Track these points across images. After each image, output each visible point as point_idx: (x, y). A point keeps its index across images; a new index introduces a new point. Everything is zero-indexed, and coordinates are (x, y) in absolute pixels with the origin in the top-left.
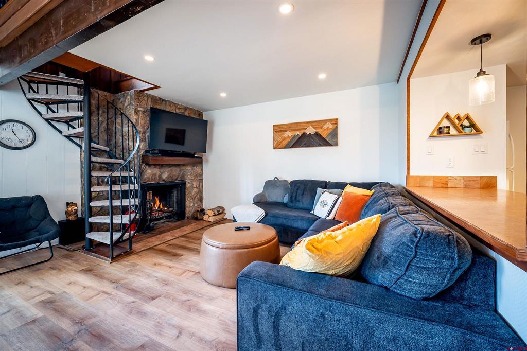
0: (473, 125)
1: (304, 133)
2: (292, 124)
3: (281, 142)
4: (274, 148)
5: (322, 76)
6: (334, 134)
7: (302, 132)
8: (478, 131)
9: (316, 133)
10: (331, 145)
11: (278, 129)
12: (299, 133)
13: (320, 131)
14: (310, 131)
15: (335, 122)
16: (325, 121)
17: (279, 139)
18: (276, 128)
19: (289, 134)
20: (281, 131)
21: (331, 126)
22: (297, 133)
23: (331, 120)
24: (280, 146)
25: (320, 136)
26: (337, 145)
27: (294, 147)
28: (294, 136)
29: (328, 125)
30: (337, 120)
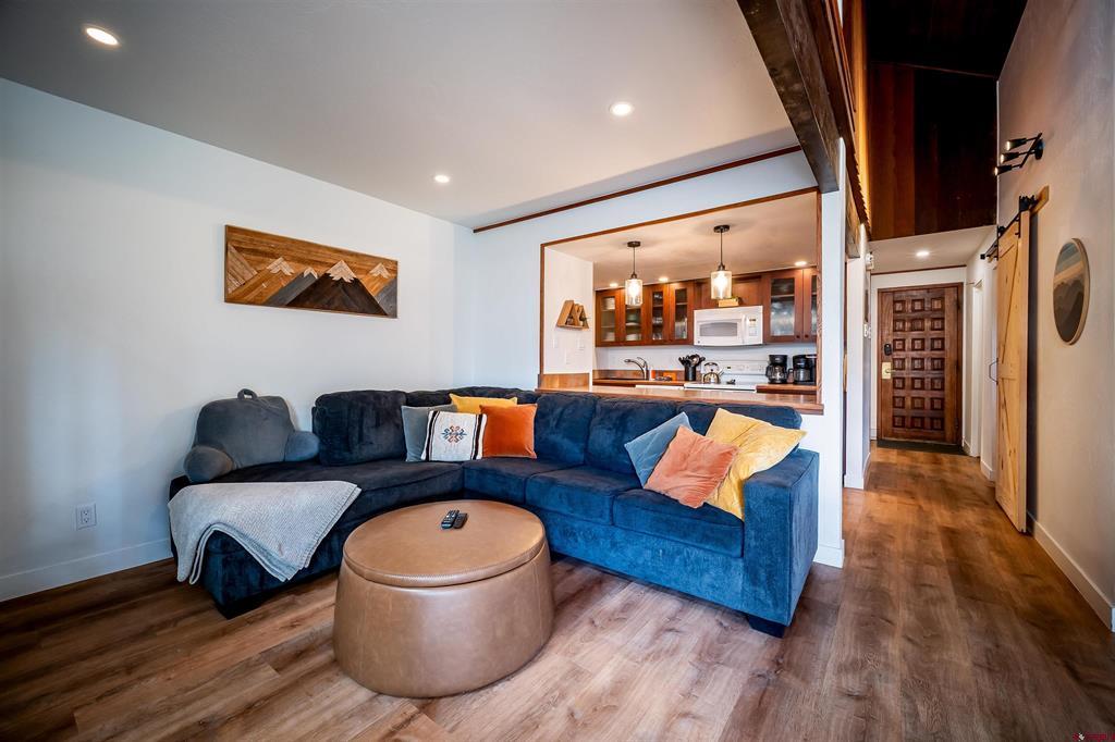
0: (583, 319)
1: (326, 276)
2: (293, 241)
3: (256, 286)
4: (230, 299)
6: (391, 289)
7: (322, 270)
8: (585, 326)
9: (356, 281)
10: (385, 314)
11: (243, 245)
12: (313, 272)
13: (364, 280)
14: (343, 272)
15: (392, 266)
16: (376, 260)
17: (250, 274)
18: (236, 237)
19: (282, 267)
20: (255, 252)
21: (386, 274)
22: (308, 270)
23: (385, 261)
24: (250, 297)
25: (363, 290)
26: (394, 315)
27: (297, 303)
28: (300, 278)
29: (379, 270)
30: (396, 263)
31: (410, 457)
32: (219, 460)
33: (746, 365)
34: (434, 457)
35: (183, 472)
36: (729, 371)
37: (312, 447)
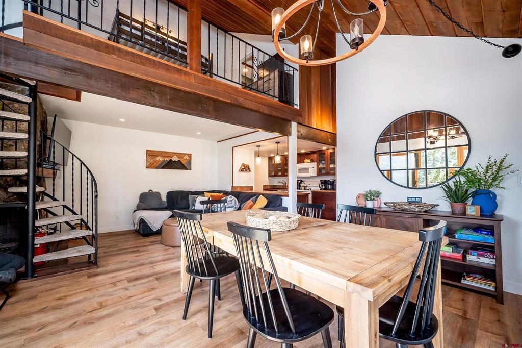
0: (249, 169)
1: (171, 160)
2: (162, 152)
3: (153, 164)
4: (147, 168)
5: (199, 133)
6: (189, 162)
7: (170, 159)
8: (250, 171)
9: (179, 161)
10: (187, 169)
11: (151, 154)
12: (168, 159)
13: (181, 160)
14: (175, 159)
15: (190, 156)
16: (185, 154)
17: (152, 161)
18: (149, 152)
19: (160, 159)
20: (153, 155)
21: (188, 158)
22: (166, 159)
23: (187, 154)
24: (152, 166)
25: (181, 163)
26: (191, 170)
27: (163, 168)
28: (164, 161)
29: (186, 157)
30: (191, 154)
31: (190, 208)
32: (143, 206)
33: (315, 183)
34: (195, 209)
35: (136, 209)
36: (309, 186)
37: (166, 205)
